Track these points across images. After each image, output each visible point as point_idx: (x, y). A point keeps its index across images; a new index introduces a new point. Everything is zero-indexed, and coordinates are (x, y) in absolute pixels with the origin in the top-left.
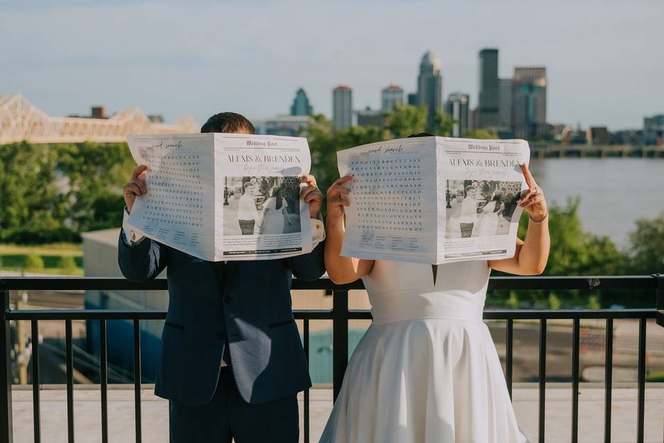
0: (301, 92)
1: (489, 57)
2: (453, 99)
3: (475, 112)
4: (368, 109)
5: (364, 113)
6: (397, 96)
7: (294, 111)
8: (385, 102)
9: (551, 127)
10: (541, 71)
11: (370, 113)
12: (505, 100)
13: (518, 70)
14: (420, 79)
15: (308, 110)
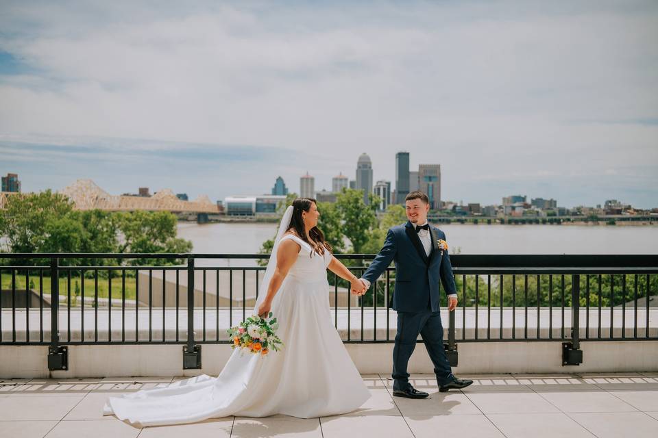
0: (280, 180)
1: (403, 158)
2: (379, 184)
3: (394, 193)
4: (324, 190)
5: (322, 193)
6: (343, 183)
7: (275, 192)
8: (335, 186)
9: (444, 203)
10: (437, 168)
11: (325, 193)
12: (413, 187)
13: (421, 167)
14: (357, 171)
15: (285, 191)
